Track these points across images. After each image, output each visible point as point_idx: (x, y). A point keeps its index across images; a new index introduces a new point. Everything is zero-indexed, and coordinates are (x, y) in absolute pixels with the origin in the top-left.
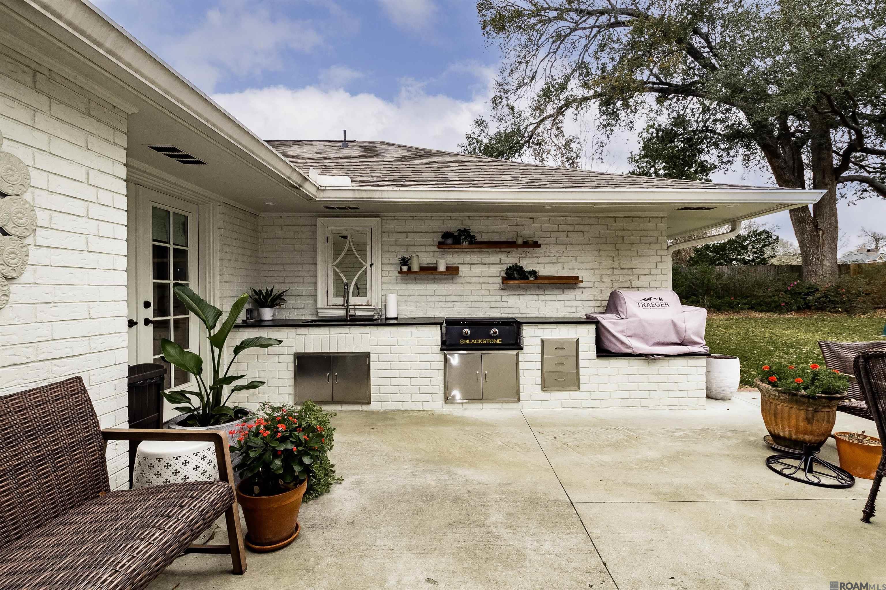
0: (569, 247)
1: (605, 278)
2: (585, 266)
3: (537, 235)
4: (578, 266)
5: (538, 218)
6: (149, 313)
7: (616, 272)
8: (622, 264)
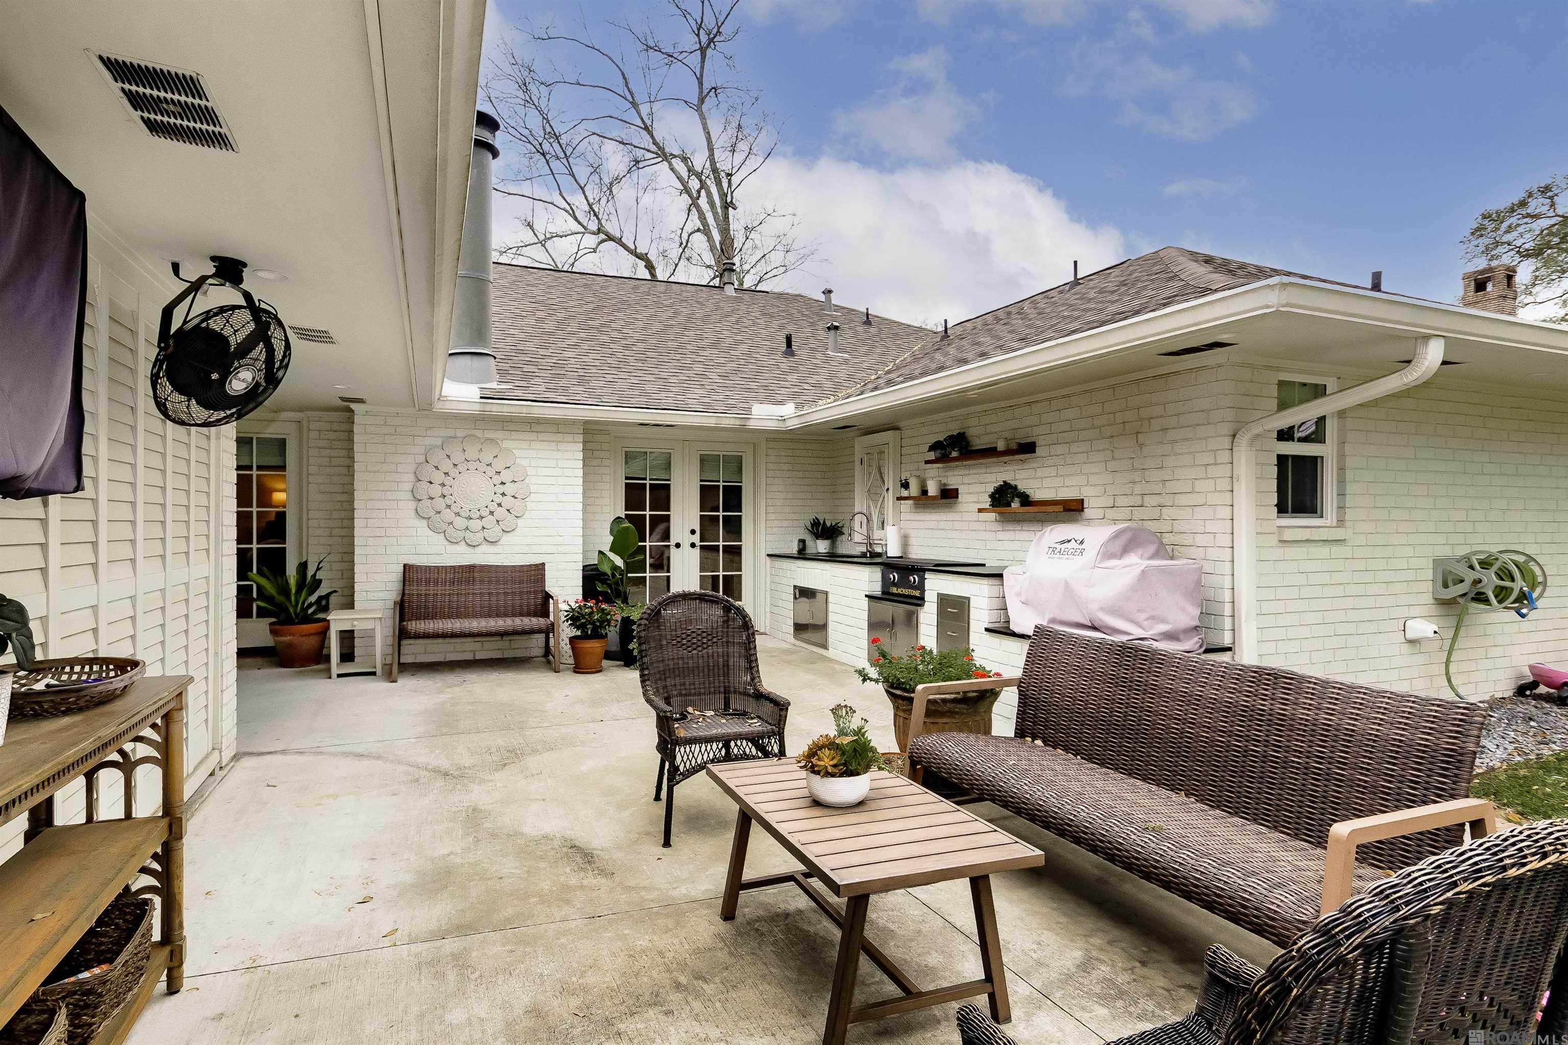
0: (1074, 448)
1: (1121, 501)
2: (1094, 479)
3: (1036, 431)
4: (1082, 480)
5: (1036, 402)
6: (696, 539)
7: (1138, 489)
8: (1147, 473)
